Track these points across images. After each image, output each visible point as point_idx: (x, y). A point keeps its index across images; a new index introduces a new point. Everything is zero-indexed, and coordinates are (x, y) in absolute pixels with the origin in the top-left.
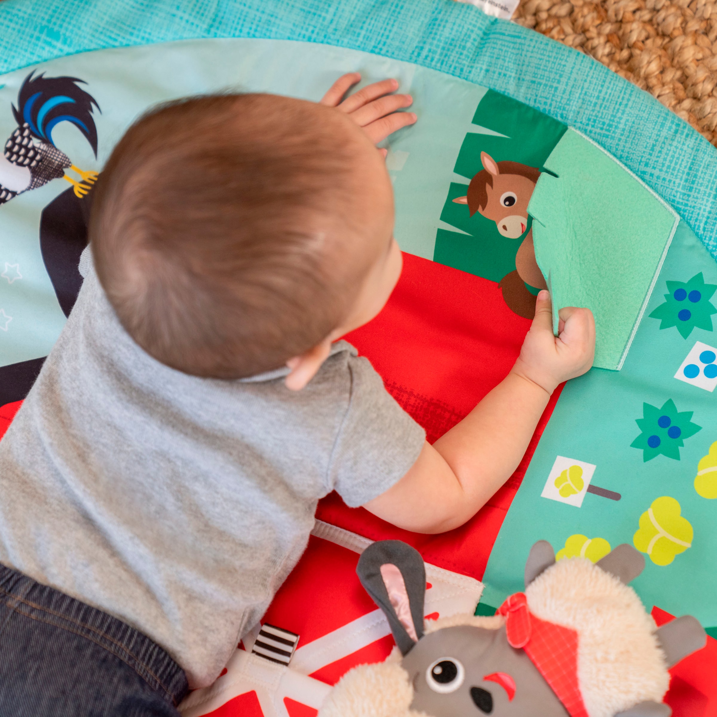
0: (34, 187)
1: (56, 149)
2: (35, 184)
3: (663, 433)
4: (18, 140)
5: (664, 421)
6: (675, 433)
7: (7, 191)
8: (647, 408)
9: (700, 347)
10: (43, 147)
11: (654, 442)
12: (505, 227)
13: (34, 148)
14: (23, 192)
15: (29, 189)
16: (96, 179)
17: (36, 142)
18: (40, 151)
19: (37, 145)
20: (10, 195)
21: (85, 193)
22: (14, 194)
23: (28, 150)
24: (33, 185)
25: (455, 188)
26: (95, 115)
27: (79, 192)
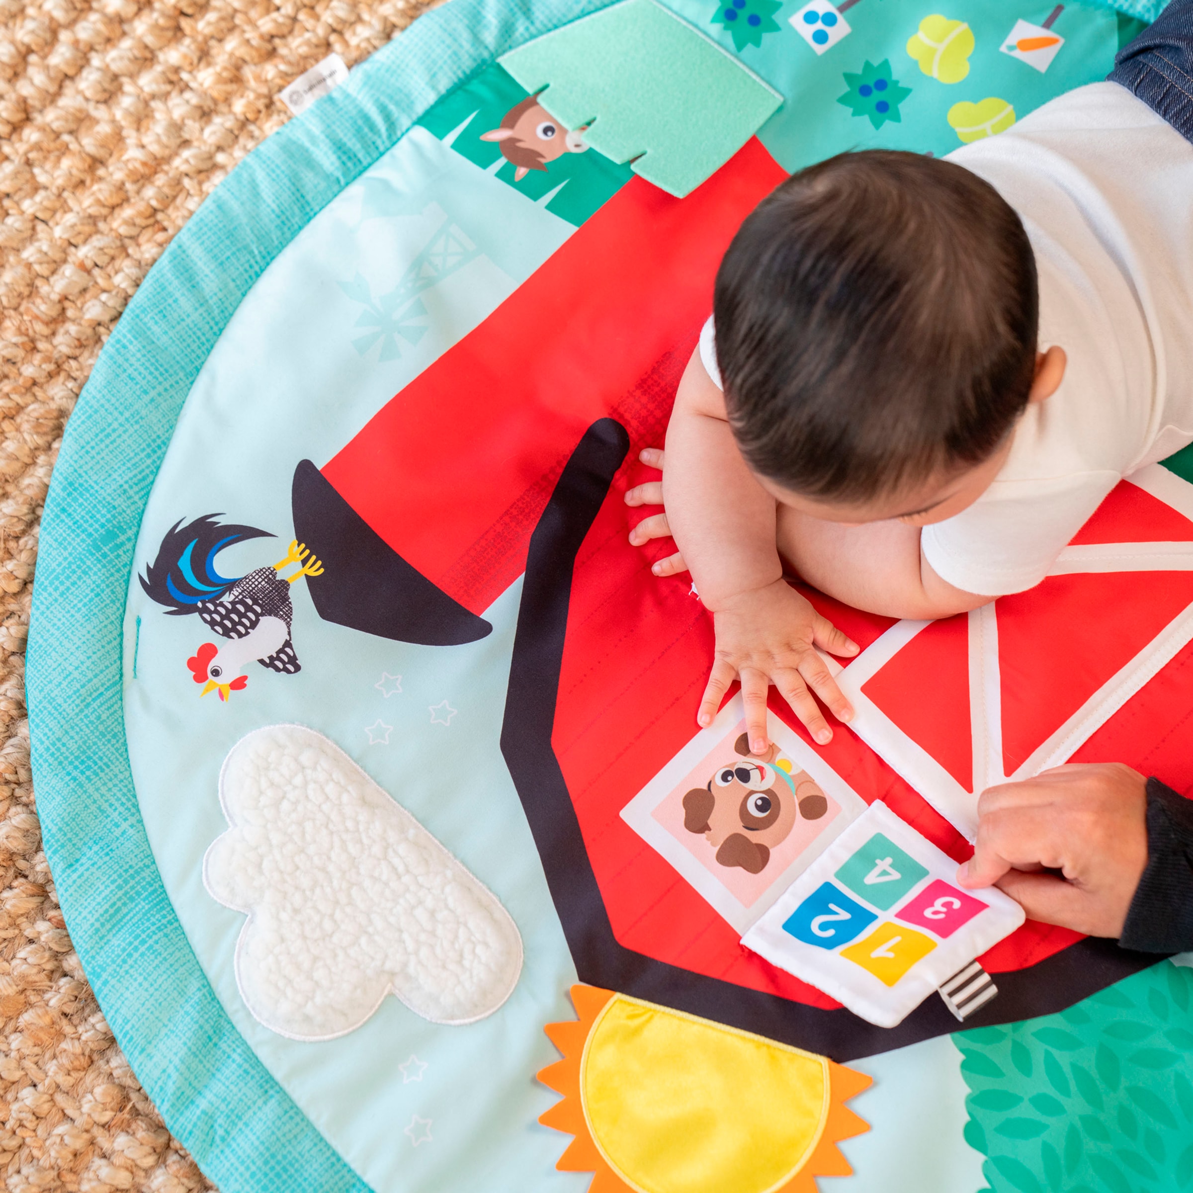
0: (289, 617)
1: (245, 578)
2: (286, 615)
3: (877, 96)
4: (217, 618)
5: (865, 91)
6: (881, 85)
7: (281, 651)
8: (843, 100)
9: (797, 21)
10: (236, 592)
11: (882, 107)
12: (577, 146)
13: (233, 603)
14: (289, 634)
15: (289, 625)
16: (303, 546)
17: (227, 599)
18: (240, 597)
19: (232, 598)
20: (288, 650)
21: (319, 563)
22: (288, 644)
23: (235, 611)
24: (287, 618)
25: (505, 175)
26: (223, 521)
27: (316, 570)
